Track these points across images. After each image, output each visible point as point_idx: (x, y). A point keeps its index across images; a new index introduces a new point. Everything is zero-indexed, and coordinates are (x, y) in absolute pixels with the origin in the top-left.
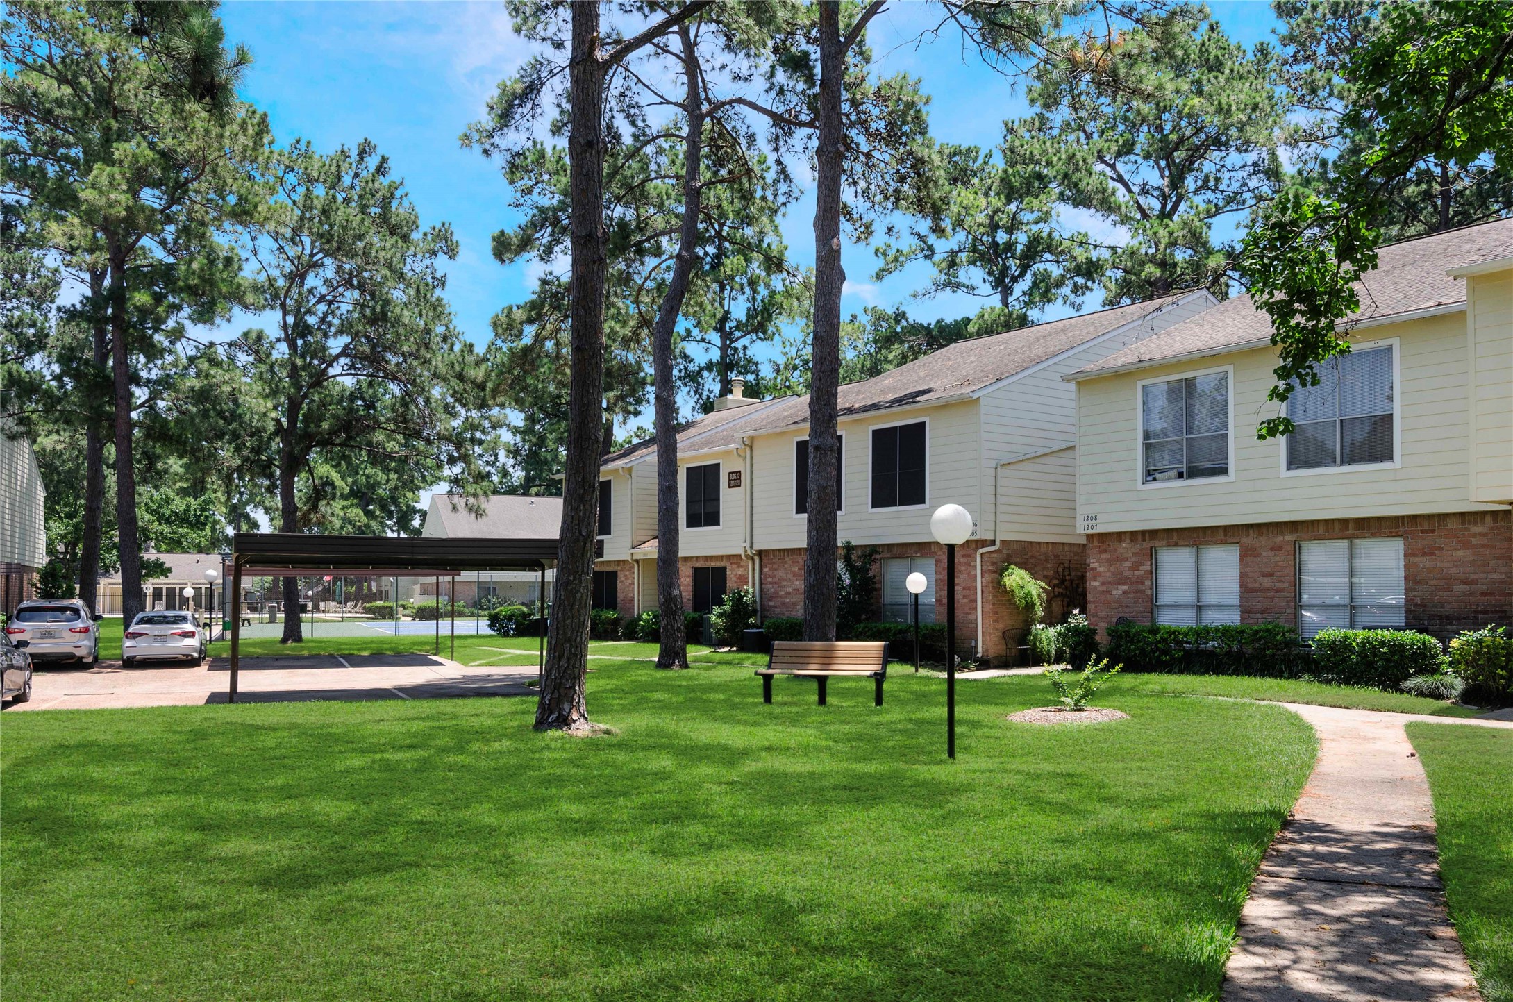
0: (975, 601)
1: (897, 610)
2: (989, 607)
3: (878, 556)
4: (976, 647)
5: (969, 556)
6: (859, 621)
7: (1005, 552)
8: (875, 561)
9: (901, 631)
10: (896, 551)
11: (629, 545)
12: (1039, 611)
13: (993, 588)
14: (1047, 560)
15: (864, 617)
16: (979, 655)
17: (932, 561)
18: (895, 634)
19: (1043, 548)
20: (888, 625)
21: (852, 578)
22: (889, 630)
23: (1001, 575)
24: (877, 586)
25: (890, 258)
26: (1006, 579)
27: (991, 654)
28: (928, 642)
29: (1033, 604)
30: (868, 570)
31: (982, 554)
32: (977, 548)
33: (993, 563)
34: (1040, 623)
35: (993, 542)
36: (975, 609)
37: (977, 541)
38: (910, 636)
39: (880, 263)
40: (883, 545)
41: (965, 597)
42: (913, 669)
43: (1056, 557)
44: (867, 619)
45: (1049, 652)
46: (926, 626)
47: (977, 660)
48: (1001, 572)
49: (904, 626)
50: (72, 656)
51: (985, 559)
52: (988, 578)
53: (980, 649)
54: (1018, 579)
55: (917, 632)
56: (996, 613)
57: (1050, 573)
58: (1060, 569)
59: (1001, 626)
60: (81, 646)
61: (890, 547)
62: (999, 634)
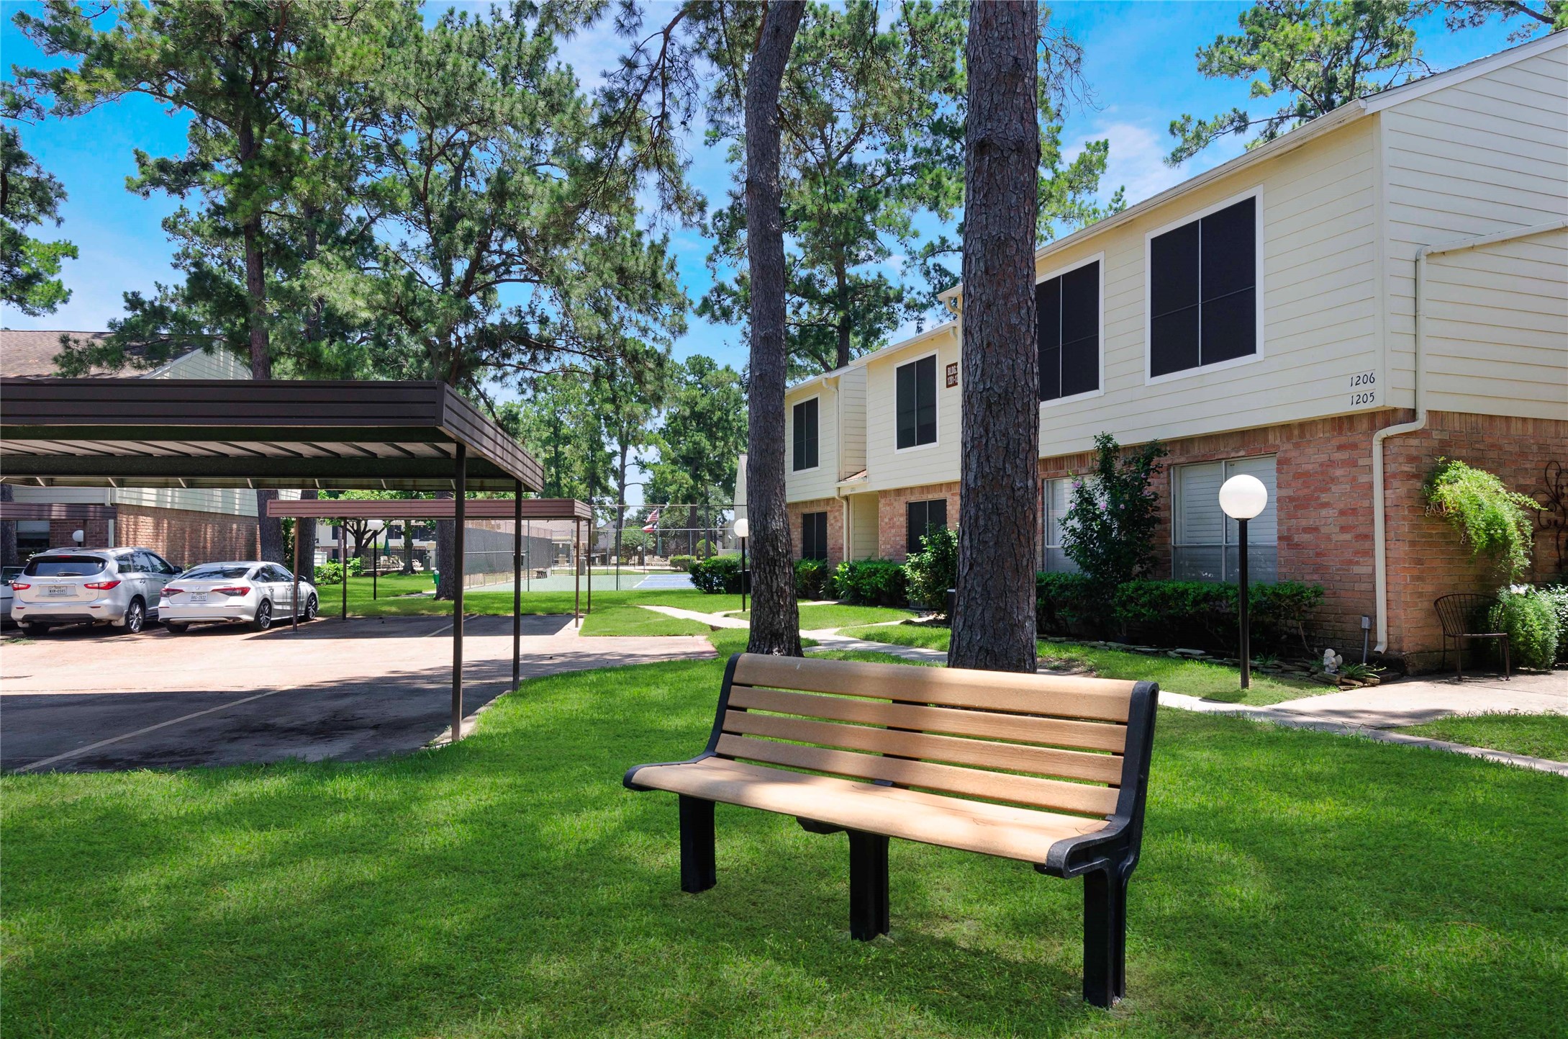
0: (1369, 537)
1: (1200, 557)
2: (1402, 549)
3: (1165, 461)
4: (1373, 629)
5: (1354, 446)
6: (1127, 577)
7: (1436, 435)
8: (1158, 469)
9: (1207, 598)
10: (1197, 450)
11: (836, 478)
12: (1520, 559)
13: (1412, 509)
14: (1523, 454)
15: (1137, 568)
16: (1381, 648)
17: (1271, 464)
18: (1196, 603)
19: (1516, 429)
20: (1181, 585)
21: (1114, 501)
22: (1185, 592)
23: (1431, 483)
24: (1162, 514)
25: (1189, 135)
26: (1444, 489)
27: (1409, 646)
28: (1268, 619)
29: (1507, 543)
30: (1144, 483)
31: (1385, 441)
32: (1373, 428)
33: (1411, 459)
34: (1520, 582)
35: (1412, 415)
36: (1370, 553)
37: (1372, 416)
38: (1230, 606)
39: (1178, 142)
40: (1173, 442)
41: (1343, 529)
42: (1237, 678)
43: (1543, 447)
44: (1144, 574)
45: (1545, 644)
46: (1262, 589)
47: (1376, 660)
48: (1431, 477)
49: (1214, 588)
50: (88, 618)
51: (1394, 448)
52: (1400, 488)
53: (1382, 635)
54: (1474, 490)
55: (1245, 602)
56: (1419, 562)
57: (1531, 481)
58: (1552, 473)
59: (1428, 588)
60: (104, 606)
61: (1185, 443)
62: (1426, 605)
